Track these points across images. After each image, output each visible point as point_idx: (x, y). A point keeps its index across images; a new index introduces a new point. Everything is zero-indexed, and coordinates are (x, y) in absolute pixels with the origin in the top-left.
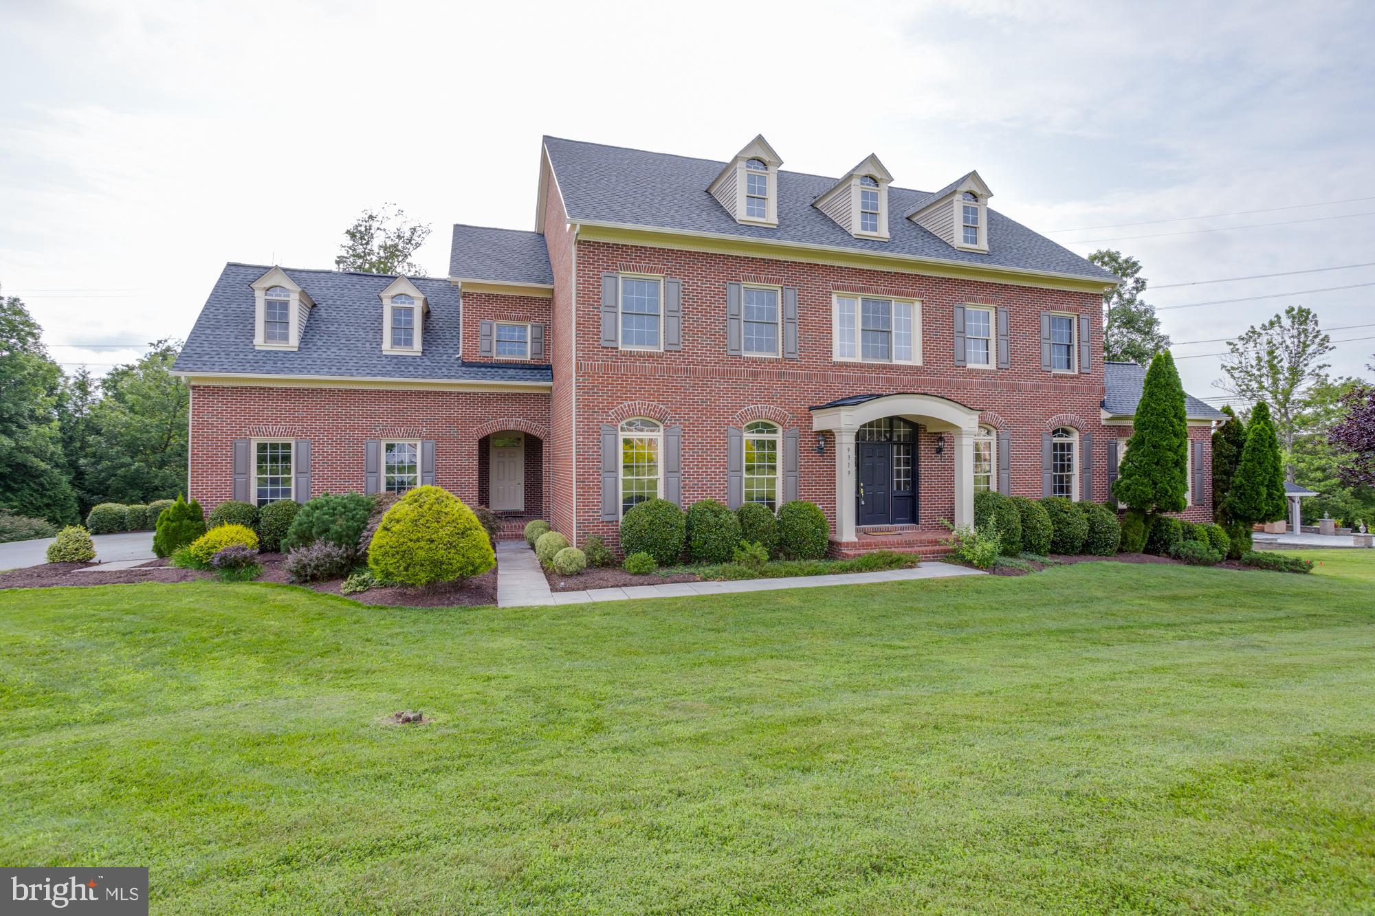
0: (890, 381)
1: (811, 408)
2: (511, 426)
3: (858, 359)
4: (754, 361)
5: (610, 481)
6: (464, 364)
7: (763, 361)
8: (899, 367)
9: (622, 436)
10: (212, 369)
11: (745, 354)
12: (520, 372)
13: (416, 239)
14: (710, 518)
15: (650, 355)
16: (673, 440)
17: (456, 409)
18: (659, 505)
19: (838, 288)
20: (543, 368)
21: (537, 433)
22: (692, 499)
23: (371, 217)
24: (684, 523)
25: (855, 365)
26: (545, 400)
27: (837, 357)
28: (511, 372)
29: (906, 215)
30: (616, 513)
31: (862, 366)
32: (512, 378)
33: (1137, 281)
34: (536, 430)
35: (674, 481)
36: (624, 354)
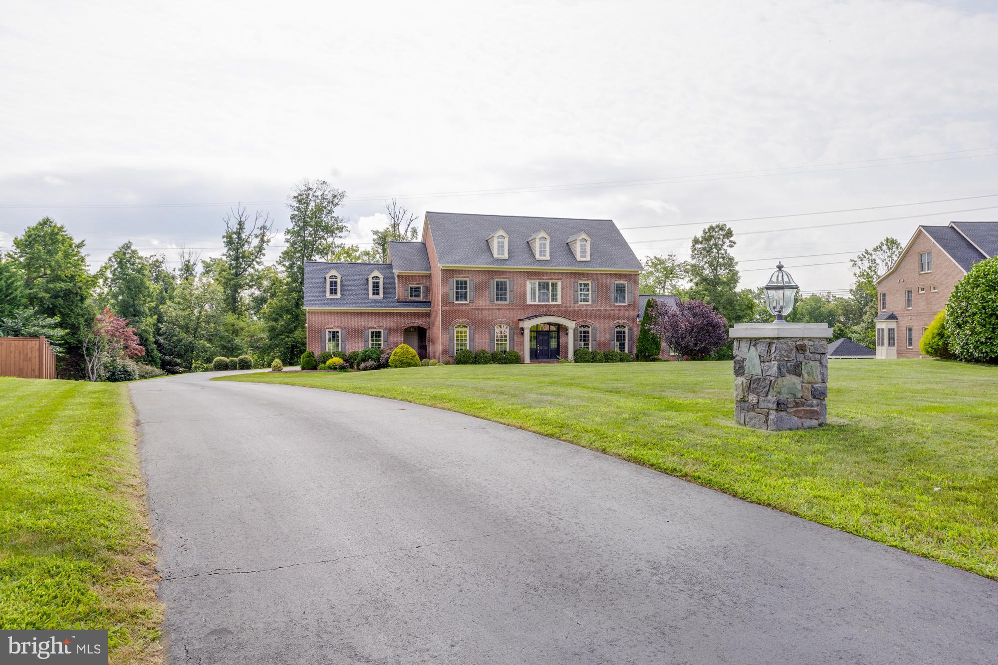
0: (548, 310)
1: (519, 320)
2: (416, 325)
3: (537, 303)
4: (499, 305)
5: (452, 344)
6: (398, 302)
7: (502, 305)
8: (552, 305)
9: (456, 330)
10: (316, 306)
11: (496, 302)
12: (419, 304)
13: (336, 201)
14: (482, 355)
15: (464, 304)
16: (472, 331)
17: (396, 318)
18: (466, 351)
19: (529, 279)
20: (427, 303)
21: (425, 327)
22: (478, 349)
23: (310, 189)
24: (474, 356)
25: (535, 305)
26: (428, 314)
27: (529, 302)
28: (415, 304)
29: (567, 242)
30: (454, 354)
31: (538, 305)
32: (416, 307)
33: (731, 241)
34: (425, 326)
35: (472, 344)
36: (456, 304)
